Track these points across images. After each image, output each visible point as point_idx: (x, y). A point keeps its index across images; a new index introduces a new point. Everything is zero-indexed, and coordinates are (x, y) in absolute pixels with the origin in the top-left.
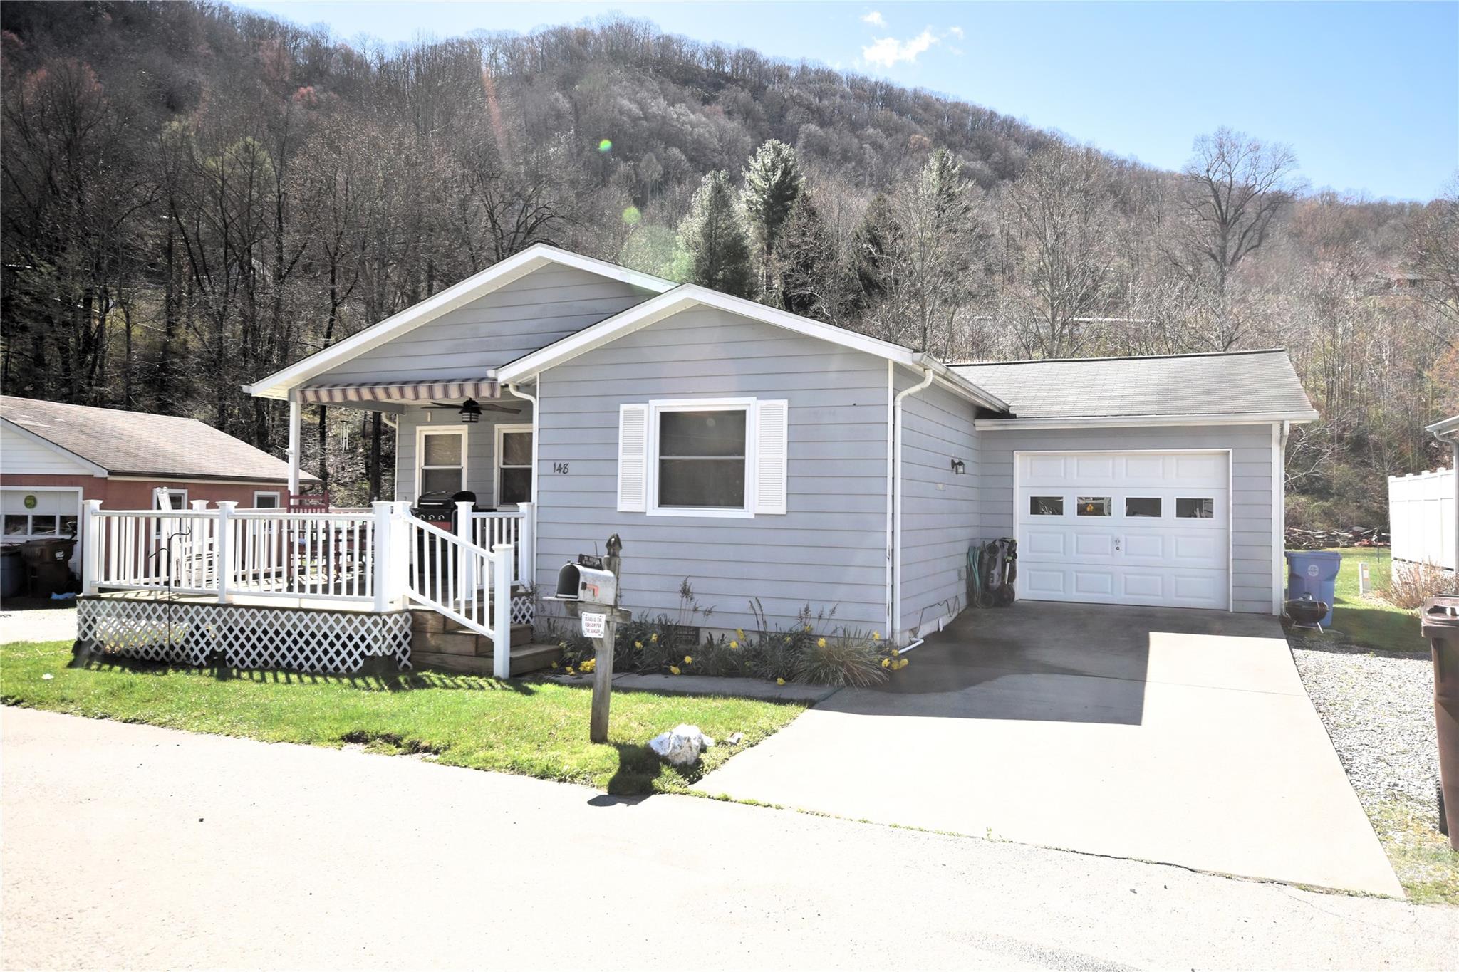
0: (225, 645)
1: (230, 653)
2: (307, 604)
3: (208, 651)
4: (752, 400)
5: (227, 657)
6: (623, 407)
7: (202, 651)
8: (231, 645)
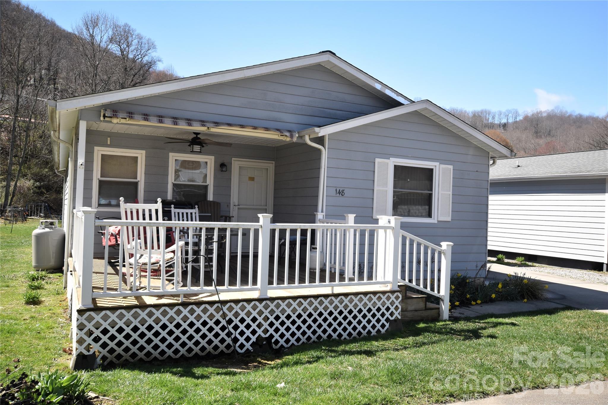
0: (271, 331)
1: (277, 336)
2: (338, 290)
3: (254, 339)
4: (437, 164)
5: (273, 340)
6: (377, 160)
7: (248, 339)
8: (277, 330)
